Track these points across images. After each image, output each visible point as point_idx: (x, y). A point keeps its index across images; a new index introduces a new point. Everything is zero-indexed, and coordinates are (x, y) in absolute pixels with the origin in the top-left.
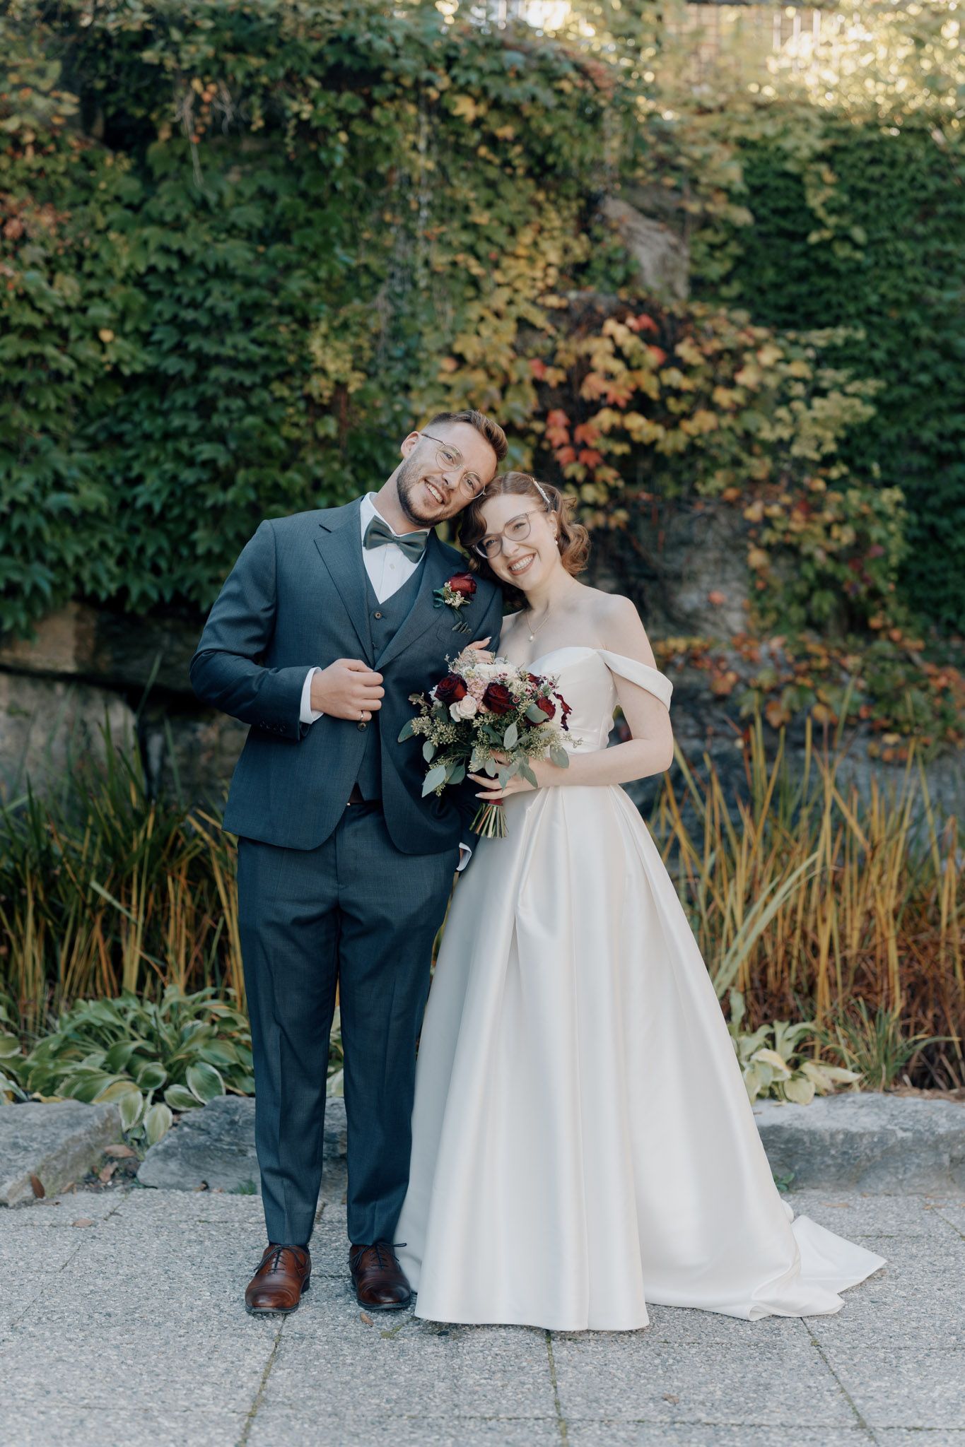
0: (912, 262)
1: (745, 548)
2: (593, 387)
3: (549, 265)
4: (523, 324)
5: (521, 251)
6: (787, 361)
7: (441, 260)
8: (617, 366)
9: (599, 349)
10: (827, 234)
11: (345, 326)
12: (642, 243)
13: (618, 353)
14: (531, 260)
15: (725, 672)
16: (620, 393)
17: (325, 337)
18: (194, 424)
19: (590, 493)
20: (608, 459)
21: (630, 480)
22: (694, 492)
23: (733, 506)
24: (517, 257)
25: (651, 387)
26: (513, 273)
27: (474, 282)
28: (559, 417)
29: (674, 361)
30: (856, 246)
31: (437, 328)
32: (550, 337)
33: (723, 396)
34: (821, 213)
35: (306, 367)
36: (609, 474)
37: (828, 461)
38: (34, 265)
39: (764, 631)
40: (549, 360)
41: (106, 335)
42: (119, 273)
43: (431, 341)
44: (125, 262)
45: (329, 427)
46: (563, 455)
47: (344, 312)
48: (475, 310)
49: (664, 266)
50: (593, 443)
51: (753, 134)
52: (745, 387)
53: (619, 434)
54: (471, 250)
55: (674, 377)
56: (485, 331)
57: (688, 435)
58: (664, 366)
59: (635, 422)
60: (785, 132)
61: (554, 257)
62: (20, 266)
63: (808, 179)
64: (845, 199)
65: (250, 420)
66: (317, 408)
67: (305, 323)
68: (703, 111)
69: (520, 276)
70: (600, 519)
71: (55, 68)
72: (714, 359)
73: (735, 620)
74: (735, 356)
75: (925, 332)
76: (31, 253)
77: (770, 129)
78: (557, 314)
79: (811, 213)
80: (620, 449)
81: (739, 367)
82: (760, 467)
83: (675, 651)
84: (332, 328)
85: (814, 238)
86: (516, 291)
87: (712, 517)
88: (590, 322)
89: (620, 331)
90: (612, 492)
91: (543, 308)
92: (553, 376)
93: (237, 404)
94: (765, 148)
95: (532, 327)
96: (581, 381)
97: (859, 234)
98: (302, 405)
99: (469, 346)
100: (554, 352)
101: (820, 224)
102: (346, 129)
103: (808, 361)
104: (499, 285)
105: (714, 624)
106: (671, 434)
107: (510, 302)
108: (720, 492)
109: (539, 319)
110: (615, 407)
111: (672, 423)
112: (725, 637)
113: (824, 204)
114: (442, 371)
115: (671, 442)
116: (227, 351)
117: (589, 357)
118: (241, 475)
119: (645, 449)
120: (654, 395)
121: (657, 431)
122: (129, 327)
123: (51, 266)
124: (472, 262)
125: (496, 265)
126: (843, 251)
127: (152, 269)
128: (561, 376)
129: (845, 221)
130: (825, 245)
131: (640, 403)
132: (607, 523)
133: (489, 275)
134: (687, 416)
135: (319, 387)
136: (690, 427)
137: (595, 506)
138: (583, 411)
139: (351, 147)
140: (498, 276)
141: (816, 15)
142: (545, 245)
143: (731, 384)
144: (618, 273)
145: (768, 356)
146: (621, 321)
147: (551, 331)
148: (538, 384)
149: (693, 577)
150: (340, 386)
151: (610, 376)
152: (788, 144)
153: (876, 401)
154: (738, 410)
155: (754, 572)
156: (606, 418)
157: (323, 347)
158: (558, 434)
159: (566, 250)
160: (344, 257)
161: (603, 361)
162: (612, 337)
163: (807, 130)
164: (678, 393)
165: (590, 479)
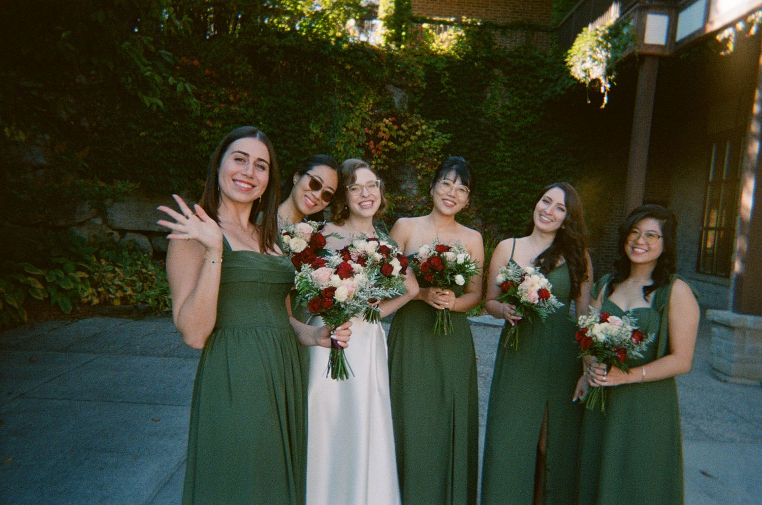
0: (467, 98)
1: (417, 175)
2: (381, 134)
3: (370, 104)
4: (364, 119)
5: (363, 101)
6: (429, 128)
7: (342, 104)
8: (386, 130)
9: (381, 125)
10: (445, 91)
11: (319, 120)
12: (395, 96)
13: (386, 126)
14: (366, 103)
15: (411, 205)
16: (387, 136)
17: (313, 123)
18: (282, 145)
19: (379, 161)
20: (384, 153)
21: (390, 157)
22: (405, 161)
23: (415, 165)
24: (362, 102)
25: (394, 134)
26: (361, 106)
27: (351, 108)
28: (372, 142)
29: (400, 129)
30: (453, 94)
31: (342, 120)
32: (371, 122)
33: (412, 137)
34: (444, 85)
35: (309, 132)
36: (384, 157)
37: (438, 154)
38: (243, 107)
39: (422, 194)
40: (370, 128)
41: (261, 123)
42: (264, 108)
43: (340, 123)
44: (265, 105)
45: (314, 146)
46: (373, 151)
47: (319, 117)
48: (352, 115)
49: (401, 102)
50: (380, 148)
51: (428, 63)
52: (417, 135)
53: (386, 146)
54: (350, 101)
55: (401, 132)
56: (354, 121)
57: (404, 147)
58: (398, 130)
59: (391, 144)
60: (436, 62)
61: (371, 102)
62: (240, 107)
63: (442, 76)
64: (451, 81)
65: (296, 145)
66: (311, 142)
67: (309, 121)
68: (416, 56)
69: (362, 107)
70: (382, 167)
71: (246, 59)
72: (410, 128)
73: (415, 192)
74: (416, 128)
75: (470, 117)
76: (242, 103)
77: (433, 61)
78: (371, 117)
79: (442, 84)
80: (387, 150)
81: (417, 130)
82: (421, 155)
83: (399, 200)
84: (315, 121)
85: (442, 92)
86: (362, 110)
87: (409, 167)
88: (379, 118)
89: (387, 121)
90: (385, 160)
91: (368, 114)
92: (371, 132)
93: (292, 141)
94: (431, 66)
95: (366, 119)
96: (377, 134)
97: (454, 90)
98: (308, 141)
99: (350, 125)
100: (371, 126)
101: (444, 88)
102: (318, 72)
103: (434, 128)
104: (357, 109)
105: (409, 192)
106: (399, 146)
107: (360, 113)
108: (411, 161)
109: (368, 118)
110: (385, 140)
111: (400, 144)
112: (412, 196)
113: (445, 82)
114: (343, 131)
115: (399, 149)
116: (289, 128)
117: (379, 127)
118: (294, 158)
119: (392, 150)
120: (395, 137)
121: (396, 146)
122: (266, 122)
123: (247, 107)
124: (350, 104)
125: (357, 104)
126: (450, 95)
127: (272, 107)
128: (373, 132)
129: (450, 87)
130: (445, 93)
131: (391, 139)
132: (383, 169)
133: (355, 106)
134: (404, 142)
135: (312, 137)
136: (404, 145)
137: (380, 164)
138: (378, 141)
139: (319, 77)
140: (357, 107)
141: (448, 26)
142: (369, 99)
143: (414, 134)
144: (388, 105)
145: (424, 127)
146: (387, 119)
147: (371, 120)
148: (367, 134)
149: (404, 182)
150: (317, 136)
151: (384, 132)
152: (437, 65)
153: (451, 138)
154: (416, 141)
155: (420, 181)
156: (383, 142)
157: (313, 127)
158: (372, 146)
159: (375, 99)
160: (318, 103)
161: (383, 129)
162: (385, 123)
163: (442, 62)
164: (402, 137)
165: (379, 157)
